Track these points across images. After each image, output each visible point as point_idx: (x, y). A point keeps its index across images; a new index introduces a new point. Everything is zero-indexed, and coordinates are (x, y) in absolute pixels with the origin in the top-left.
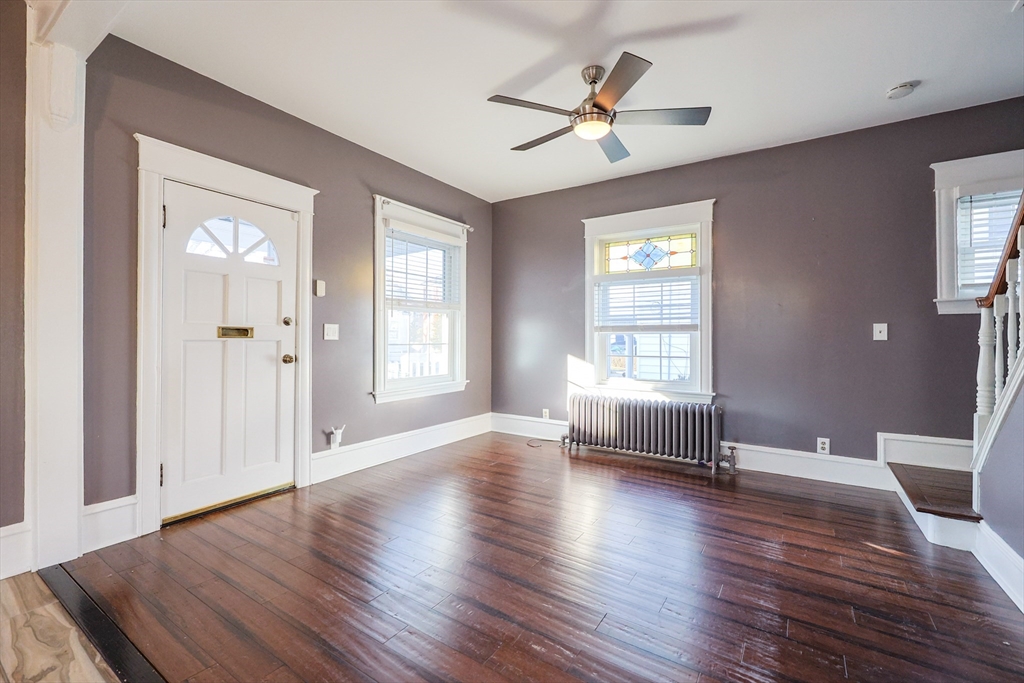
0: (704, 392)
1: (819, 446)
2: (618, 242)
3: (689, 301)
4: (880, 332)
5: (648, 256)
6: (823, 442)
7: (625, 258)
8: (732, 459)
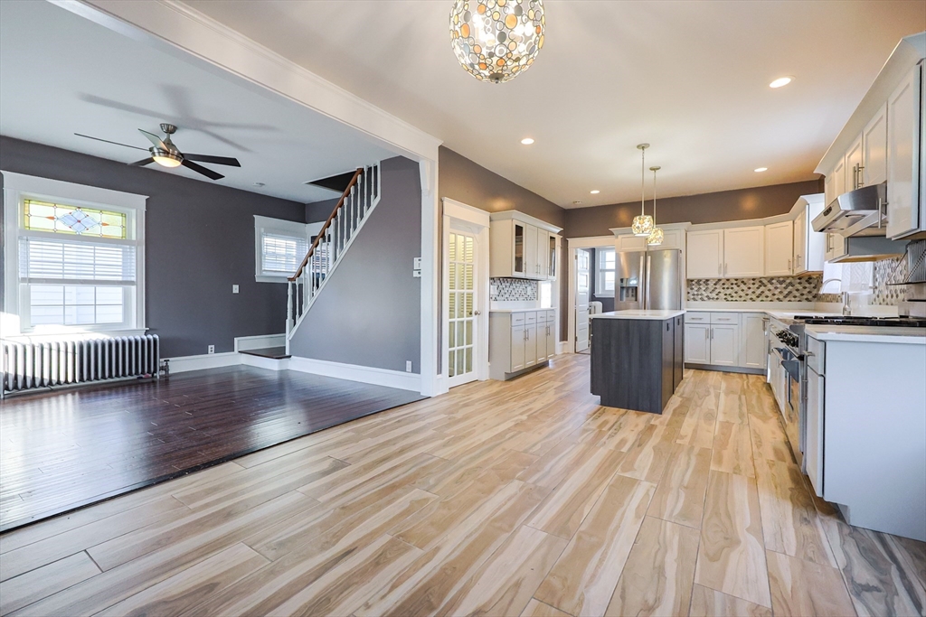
0: (139, 328)
1: (210, 350)
2: (39, 201)
3: (121, 264)
4: (236, 289)
5: (79, 221)
6: (211, 347)
7: (52, 218)
8: (165, 368)
